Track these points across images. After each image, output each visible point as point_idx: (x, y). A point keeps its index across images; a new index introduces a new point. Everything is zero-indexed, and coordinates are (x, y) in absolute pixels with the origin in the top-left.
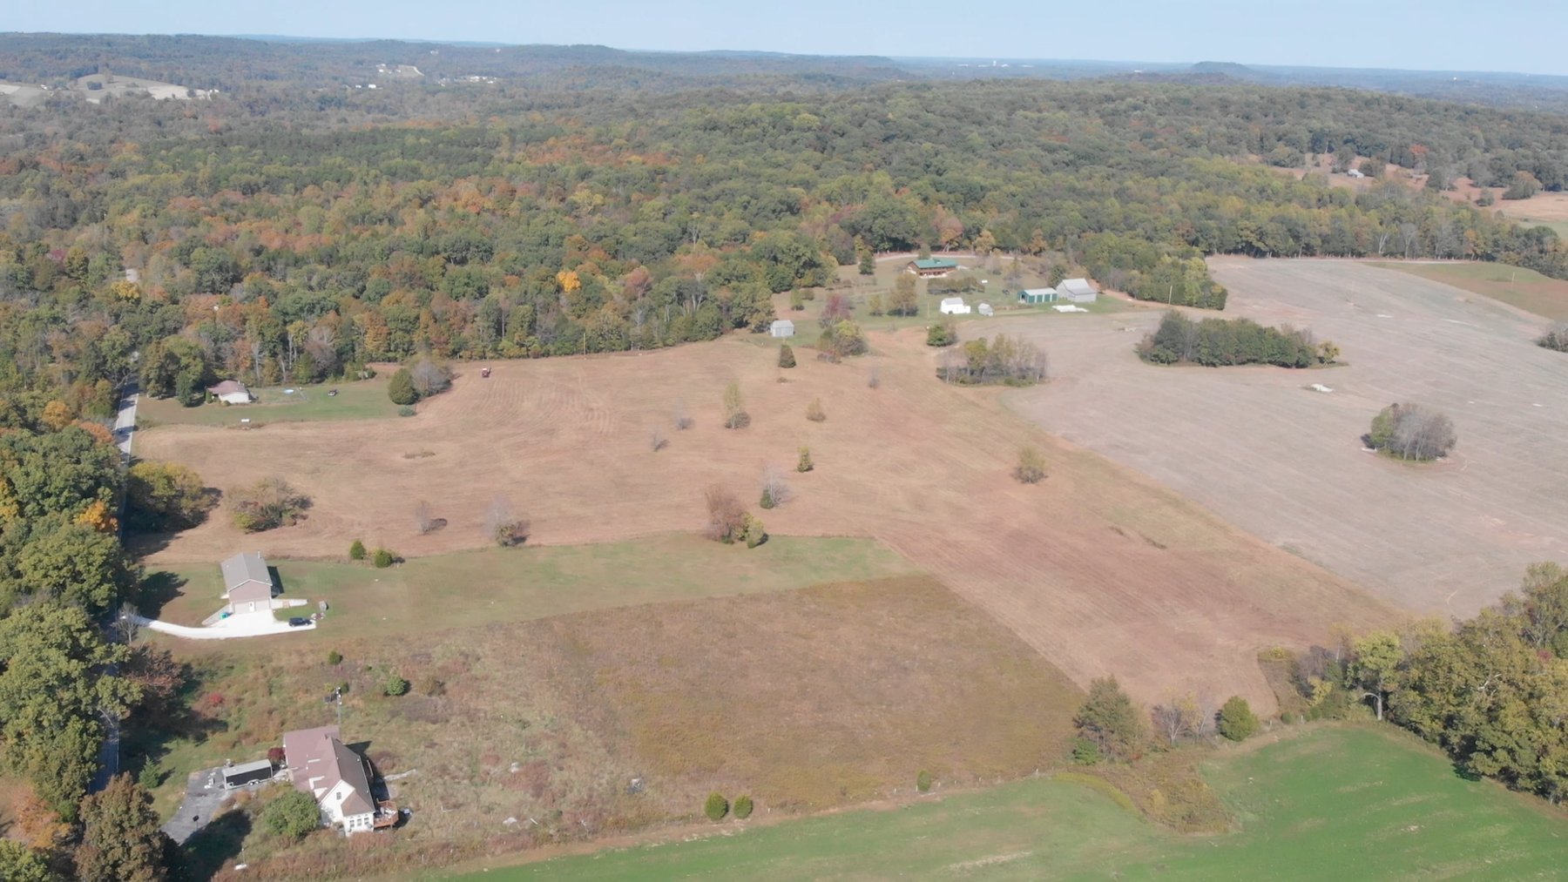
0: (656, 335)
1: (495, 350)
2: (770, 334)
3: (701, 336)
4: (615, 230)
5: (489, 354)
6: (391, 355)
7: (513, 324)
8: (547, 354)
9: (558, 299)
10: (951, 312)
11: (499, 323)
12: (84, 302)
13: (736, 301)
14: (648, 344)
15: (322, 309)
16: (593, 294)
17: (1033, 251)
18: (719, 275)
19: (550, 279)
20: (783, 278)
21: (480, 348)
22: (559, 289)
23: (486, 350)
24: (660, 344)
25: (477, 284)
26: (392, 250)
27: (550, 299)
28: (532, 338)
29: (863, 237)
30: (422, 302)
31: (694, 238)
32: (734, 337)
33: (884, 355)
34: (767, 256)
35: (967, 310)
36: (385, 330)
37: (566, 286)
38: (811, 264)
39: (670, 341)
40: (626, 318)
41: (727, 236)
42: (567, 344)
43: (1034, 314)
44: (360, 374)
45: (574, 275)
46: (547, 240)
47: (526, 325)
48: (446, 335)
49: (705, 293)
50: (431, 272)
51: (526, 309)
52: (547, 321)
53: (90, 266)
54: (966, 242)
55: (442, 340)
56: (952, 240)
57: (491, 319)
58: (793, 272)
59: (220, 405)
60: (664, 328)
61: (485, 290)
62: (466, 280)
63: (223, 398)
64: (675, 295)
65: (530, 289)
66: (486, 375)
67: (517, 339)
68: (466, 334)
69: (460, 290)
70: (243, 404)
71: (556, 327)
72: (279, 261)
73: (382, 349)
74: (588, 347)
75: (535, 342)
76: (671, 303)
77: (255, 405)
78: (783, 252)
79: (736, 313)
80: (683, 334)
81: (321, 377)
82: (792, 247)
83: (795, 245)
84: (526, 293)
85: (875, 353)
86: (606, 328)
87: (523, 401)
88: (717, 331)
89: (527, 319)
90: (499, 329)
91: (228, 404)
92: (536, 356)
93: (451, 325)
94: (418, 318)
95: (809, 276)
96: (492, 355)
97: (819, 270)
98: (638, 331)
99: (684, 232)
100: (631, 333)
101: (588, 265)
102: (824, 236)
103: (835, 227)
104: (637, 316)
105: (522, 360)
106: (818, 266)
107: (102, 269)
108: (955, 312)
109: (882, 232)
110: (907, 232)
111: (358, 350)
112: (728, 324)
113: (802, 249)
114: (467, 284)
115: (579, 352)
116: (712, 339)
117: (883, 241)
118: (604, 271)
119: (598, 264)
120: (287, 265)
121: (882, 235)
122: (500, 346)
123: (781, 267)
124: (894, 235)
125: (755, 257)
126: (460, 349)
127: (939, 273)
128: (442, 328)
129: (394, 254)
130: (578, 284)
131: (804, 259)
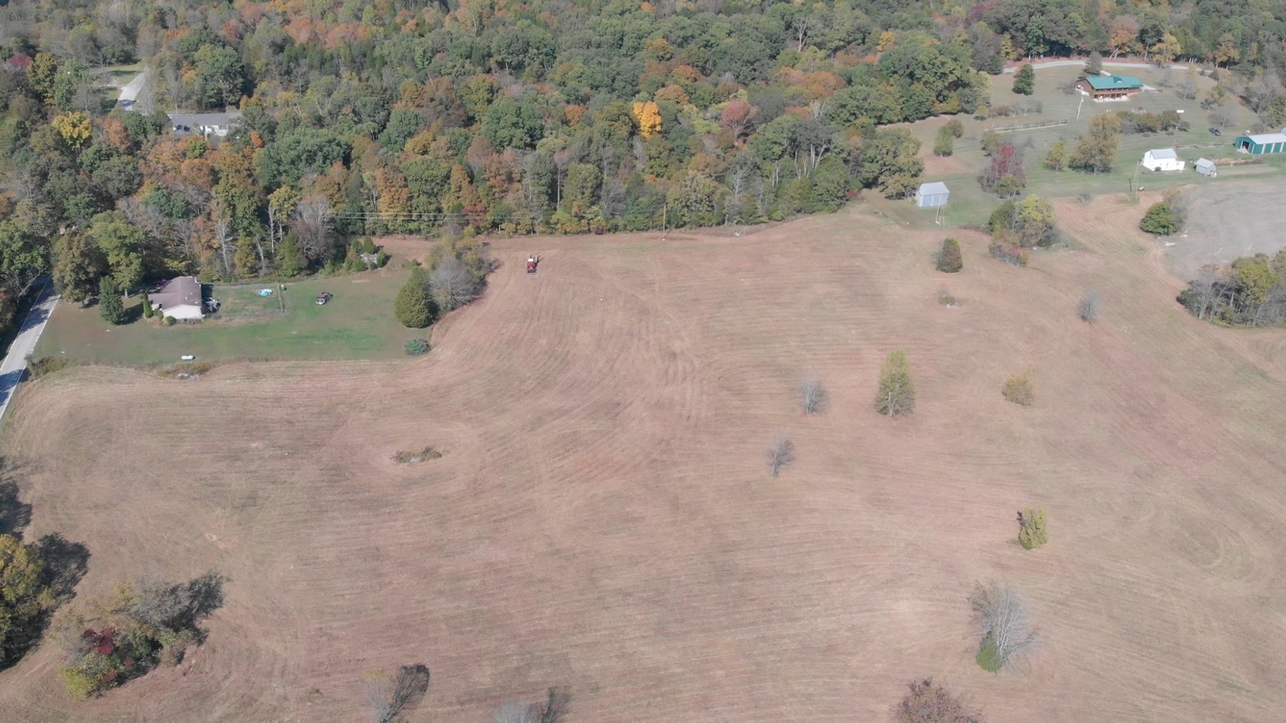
0: (759, 207)
1: (548, 223)
2: (914, 202)
3: (820, 205)
4: (704, 28)
5: (539, 228)
6: (412, 226)
7: (569, 188)
8: (615, 229)
9: (632, 146)
10: (1158, 169)
11: (553, 185)
12: (23, 140)
13: (871, 153)
14: (749, 218)
15: (325, 158)
16: (679, 142)
17: (1219, 60)
18: (843, 106)
19: (622, 118)
20: (921, 103)
21: (527, 220)
22: (634, 129)
23: (536, 222)
24: (765, 219)
25: (528, 124)
26: (435, 52)
27: (622, 150)
28: (595, 208)
29: (1013, 38)
30: (456, 149)
31: (801, 36)
32: (863, 206)
33: (1085, 249)
34: (901, 72)
35: (1181, 166)
36: (404, 194)
37: (643, 123)
38: (959, 84)
39: (777, 215)
40: (720, 179)
41: (844, 35)
42: (641, 217)
43: (1269, 175)
44: (365, 258)
45: (652, 107)
46: (622, 39)
47: (588, 192)
48: (484, 202)
49: (829, 141)
50: (474, 97)
51: (588, 169)
52: (616, 185)
53: (57, 77)
54: (1139, 47)
55: (479, 208)
56: (1123, 44)
57: (543, 181)
58: (934, 94)
59: (161, 324)
60: (772, 196)
61: (538, 132)
62: (514, 119)
63: (167, 313)
64: (786, 143)
65: (597, 136)
66: (533, 267)
67: (575, 209)
68: (510, 200)
69: (503, 133)
70: (195, 322)
71: (628, 192)
72: (302, 61)
73: (400, 219)
74: (669, 222)
75: (598, 213)
76: (781, 156)
77: (211, 321)
78: (924, 68)
79: (869, 170)
80: (797, 204)
81: (314, 266)
82: (938, 62)
83: (941, 58)
84: (590, 141)
85: (1072, 245)
86: (693, 197)
87: (577, 331)
88: (841, 198)
89: (589, 185)
90: (553, 194)
91: (173, 321)
92: (600, 232)
93: (492, 187)
94: (448, 177)
95: (954, 101)
96: (542, 229)
97: (967, 91)
98: (735, 200)
99: (788, 27)
100: (726, 203)
101: (672, 90)
102: (965, 36)
103: (980, 27)
104: (736, 179)
105: (580, 237)
106: (965, 85)
107: (70, 82)
108: (1164, 168)
109: (1040, 32)
110: (1070, 34)
111: (370, 220)
112: (856, 184)
113: (950, 65)
114: (515, 125)
115: (657, 227)
116: (835, 211)
117: (1038, 43)
118: (691, 95)
119: (685, 87)
120: (311, 67)
121: (1038, 37)
122: (554, 218)
123: (918, 87)
124: (1053, 38)
125: (885, 72)
126: (502, 220)
127: (1119, 95)
128: (481, 190)
129: (438, 55)
130: (658, 120)
131: (951, 78)
